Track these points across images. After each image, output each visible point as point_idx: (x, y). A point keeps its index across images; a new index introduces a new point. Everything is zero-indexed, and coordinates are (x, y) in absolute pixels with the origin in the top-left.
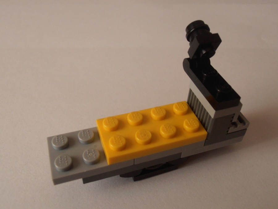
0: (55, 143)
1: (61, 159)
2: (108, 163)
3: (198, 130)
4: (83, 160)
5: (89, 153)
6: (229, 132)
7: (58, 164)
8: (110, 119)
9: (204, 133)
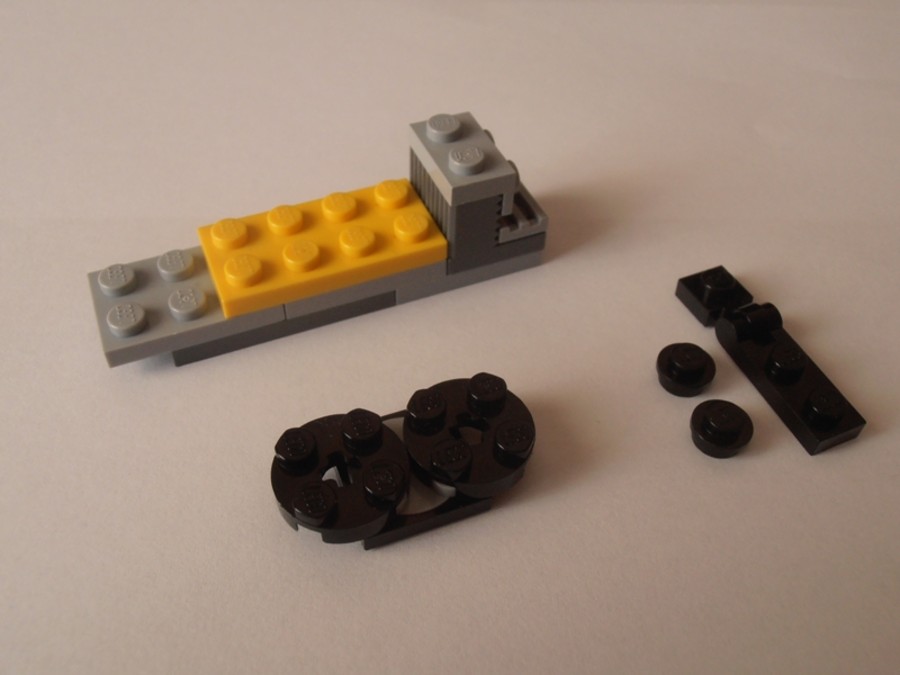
0: (105, 281)
1: (120, 312)
2: (225, 314)
3: (425, 236)
4: (169, 311)
5: (182, 296)
6: (501, 241)
7: (115, 322)
8: (227, 224)
9: (439, 242)
